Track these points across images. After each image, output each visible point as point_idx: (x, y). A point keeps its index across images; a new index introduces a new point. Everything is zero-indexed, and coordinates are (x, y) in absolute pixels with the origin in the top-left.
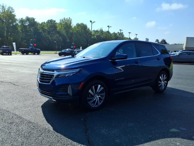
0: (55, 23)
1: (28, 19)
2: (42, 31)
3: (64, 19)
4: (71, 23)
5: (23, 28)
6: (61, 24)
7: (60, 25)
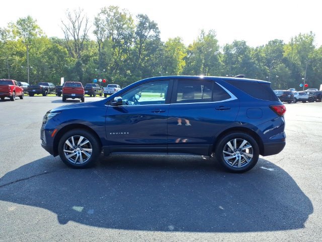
0: (282, 45)
1: (236, 44)
2: (256, 60)
3: (300, 35)
4: (312, 40)
5: (227, 58)
6: (291, 45)
7: (290, 48)
